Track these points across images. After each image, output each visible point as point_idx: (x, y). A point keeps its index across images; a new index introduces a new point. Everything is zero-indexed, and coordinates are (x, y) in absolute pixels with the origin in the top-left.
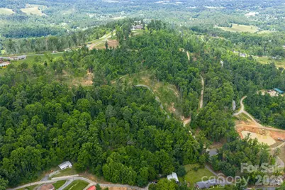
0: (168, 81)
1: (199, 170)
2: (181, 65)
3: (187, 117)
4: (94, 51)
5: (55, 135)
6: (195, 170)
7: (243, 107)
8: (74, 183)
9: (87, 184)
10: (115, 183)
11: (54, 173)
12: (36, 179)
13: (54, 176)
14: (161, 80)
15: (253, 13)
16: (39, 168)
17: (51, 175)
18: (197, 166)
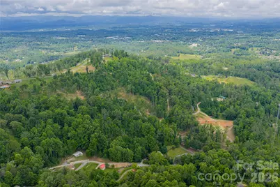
0: (141, 94)
1: (176, 149)
2: (148, 82)
3: (160, 117)
4: (77, 74)
5: (68, 131)
6: (173, 148)
7: (199, 109)
8: (87, 164)
9: (97, 165)
10: (118, 161)
11: (71, 159)
12: (59, 163)
13: (71, 161)
14: (135, 94)
15: (195, 45)
16: (61, 154)
17: (68, 161)
18: (174, 146)
